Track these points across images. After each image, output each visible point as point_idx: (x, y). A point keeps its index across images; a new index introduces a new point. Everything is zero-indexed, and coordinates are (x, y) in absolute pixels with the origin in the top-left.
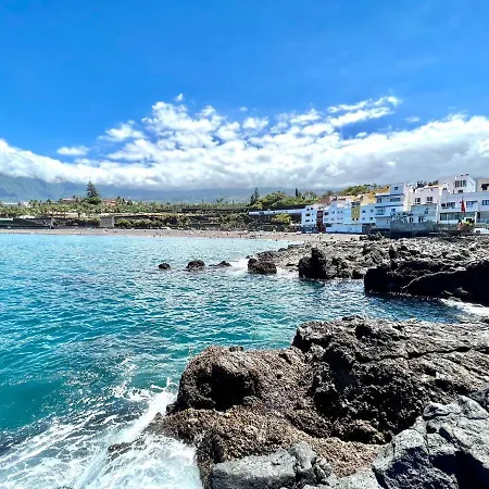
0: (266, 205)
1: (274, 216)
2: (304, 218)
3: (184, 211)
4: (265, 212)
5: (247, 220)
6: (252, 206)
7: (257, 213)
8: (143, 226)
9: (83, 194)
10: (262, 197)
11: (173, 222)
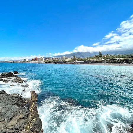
8: (115, 62)
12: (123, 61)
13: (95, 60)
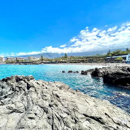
0: (113, 55)
1: (116, 58)
3: (87, 58)
4: (113, 57)
5: (106, 60)
6: (108, 56)
7: (110, 57)
8: (76, 62)
9: (64, 56)
12: (81, 61)
13: (61, 60)
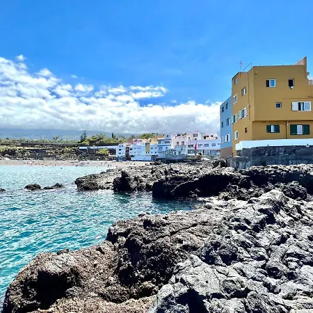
0: (92, 143)
1: (97, 150)
2: (117, 152)
3: (23, 145)
4: (91, 148)
5: (78, 153)
6: (81, 143)
7: (86, 148)
10: (89, 137)
11: (12, 154)
12: (4, 153)
